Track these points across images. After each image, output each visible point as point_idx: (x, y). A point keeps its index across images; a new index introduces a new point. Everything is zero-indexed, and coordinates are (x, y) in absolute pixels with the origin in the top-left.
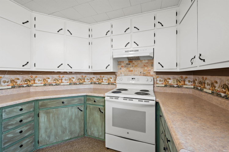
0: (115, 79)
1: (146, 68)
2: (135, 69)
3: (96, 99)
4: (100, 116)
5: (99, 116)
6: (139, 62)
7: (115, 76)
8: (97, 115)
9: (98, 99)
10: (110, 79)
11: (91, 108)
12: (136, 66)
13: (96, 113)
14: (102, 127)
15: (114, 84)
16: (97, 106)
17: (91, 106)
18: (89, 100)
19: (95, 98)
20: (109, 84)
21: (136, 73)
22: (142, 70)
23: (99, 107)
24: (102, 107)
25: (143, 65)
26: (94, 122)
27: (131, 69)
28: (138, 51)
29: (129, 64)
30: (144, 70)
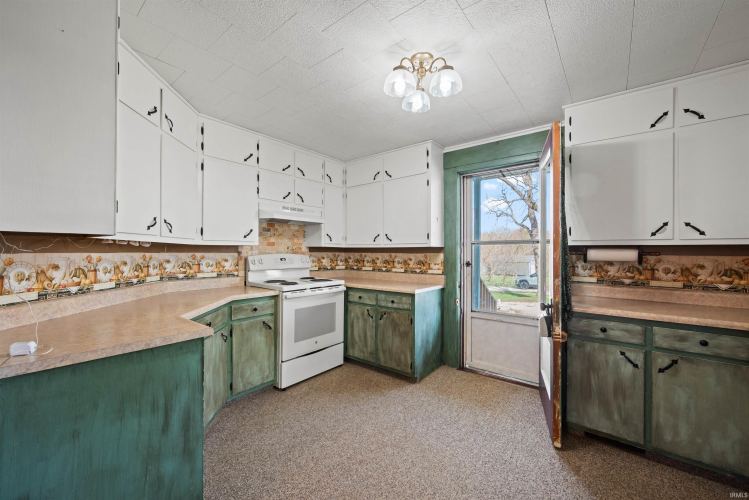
0: (235, 261)
1: (296, 241)
2: (280, 241)
3: (256, 304)
4: (266, 337)
5: (263, 339)
6: (286, 227)
7: (236, 255)
8: (260, 339)
9: (261, 303)
10: (224, 263)
11: (244, 327)
12: (280, 235)
13: (257, 334)
14: (269, 358)
15: (233, 275)
16: (259, 319)
17: (245, 323)
18: (240, 310)
19: (253, 303)
20: (219, 276)
21: (281, 249)
22: (290, 244)
23: (263, 319)
24: (269, 318)
25: (291, 234)
26: (252, 356)
27: (272, 240)
28: (302, 210)
29: (269, 230)
30: (293, 244)
